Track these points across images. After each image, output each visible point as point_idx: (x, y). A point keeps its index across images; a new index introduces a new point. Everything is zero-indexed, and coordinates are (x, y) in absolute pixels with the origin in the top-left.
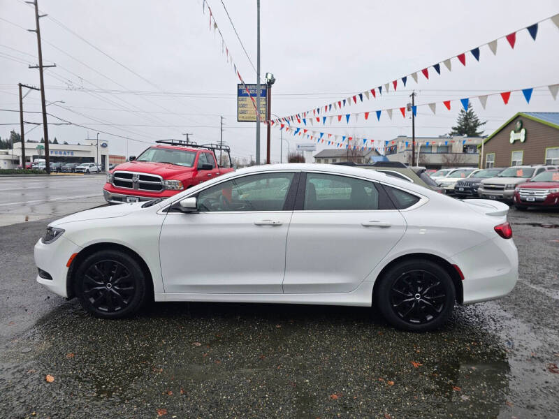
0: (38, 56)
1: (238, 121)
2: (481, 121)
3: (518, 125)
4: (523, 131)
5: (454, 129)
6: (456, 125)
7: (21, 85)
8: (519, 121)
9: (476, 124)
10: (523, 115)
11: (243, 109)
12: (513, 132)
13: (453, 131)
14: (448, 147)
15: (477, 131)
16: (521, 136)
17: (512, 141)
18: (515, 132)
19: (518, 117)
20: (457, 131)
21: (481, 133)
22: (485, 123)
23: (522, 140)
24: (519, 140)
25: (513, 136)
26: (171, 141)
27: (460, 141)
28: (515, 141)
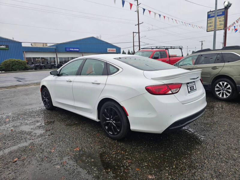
0: (138, 21)
1: (207, 31)
7: (133, 32)
11: (210, 25)
26: (151, 48)
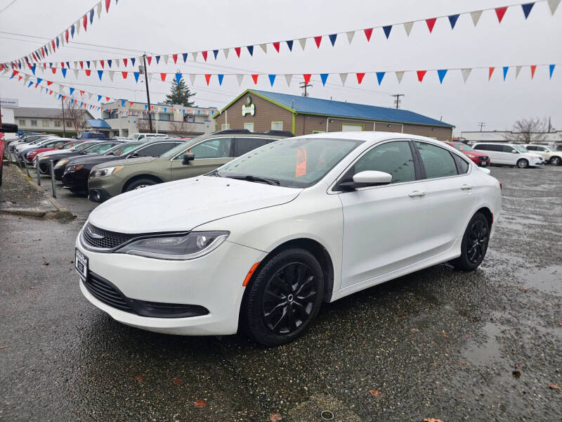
2: (191, 92)
3: (248, 101)
4: (253, 106)
5: (169, 97)
6: (171, 94)
8: (247, 96)
9: (187, 96)
10: (251, 91)
12: (244, 106)
13: (168, 99)
14: (169, 115)
15: (189, 102)
16: (251, 110)
17: (244, 114)
18: (246, 106)
19: (247, 93)
20: (171, 100)
21: (193, 103)
22: (194, 95)
23: (253, 113)
24: (250, 114)
25: (245, 110)
27: (180, 110)
28: (246, 114)
